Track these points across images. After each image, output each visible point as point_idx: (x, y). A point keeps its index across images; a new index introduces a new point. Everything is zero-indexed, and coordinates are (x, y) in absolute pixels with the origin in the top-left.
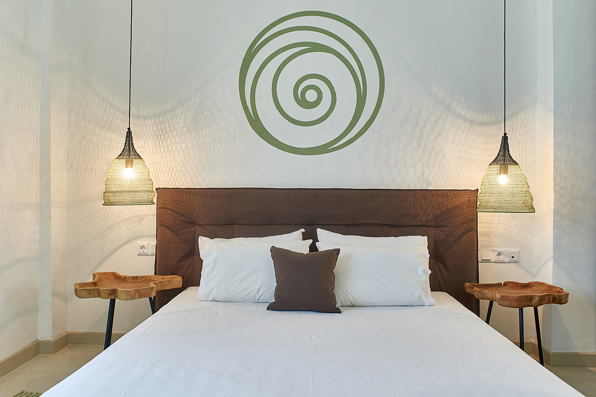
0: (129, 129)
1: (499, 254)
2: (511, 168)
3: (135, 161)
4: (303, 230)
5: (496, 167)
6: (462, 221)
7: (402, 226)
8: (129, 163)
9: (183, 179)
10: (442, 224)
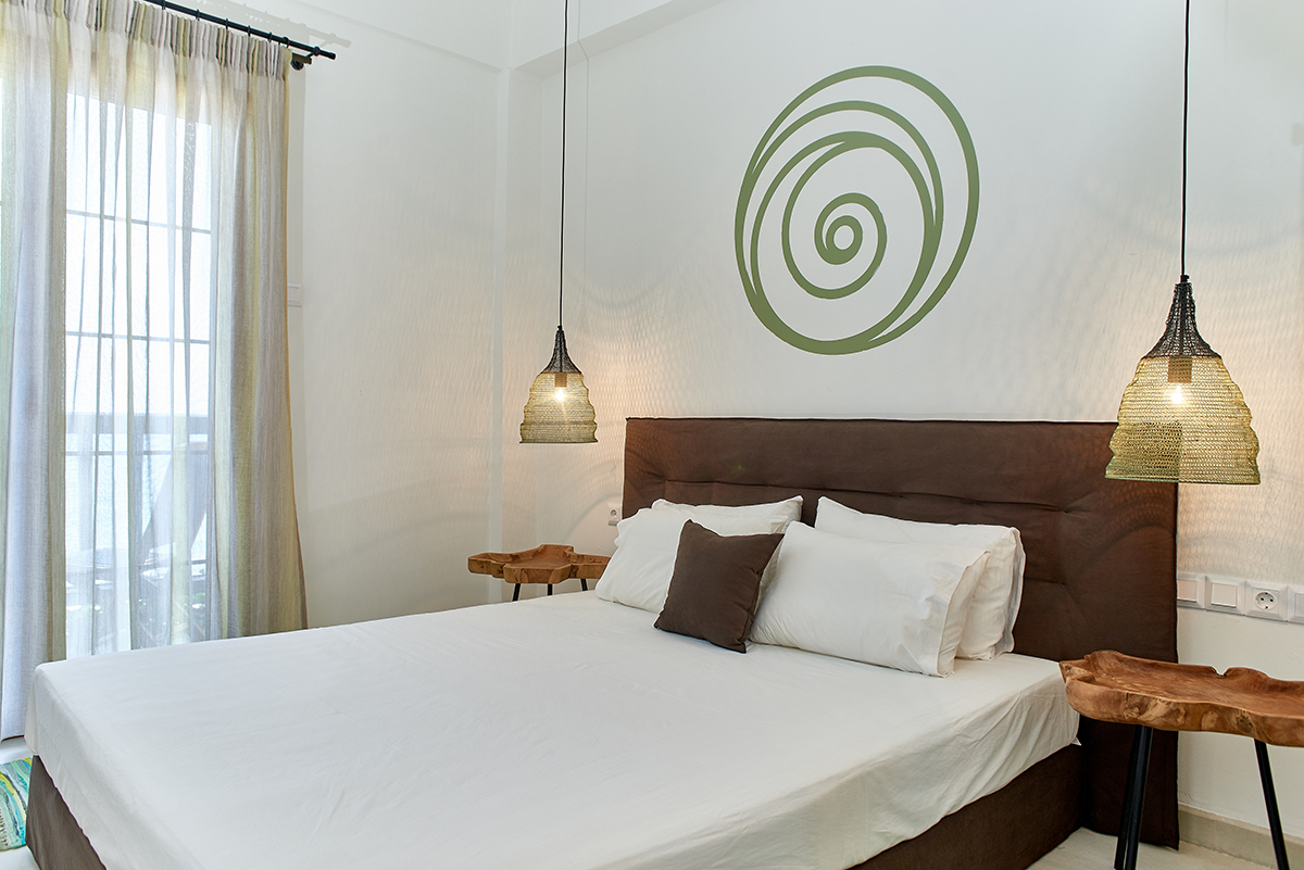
0: (560, 327)
1: (1264, 596)
2: (1199, 366)
3: (569, 376)
4: (800, 498)
5: (1162, 366)
6: (1122, 499)
7: (986, 502)
8: (561, 381)
9: (663, 404)
10: (1078, 503)
